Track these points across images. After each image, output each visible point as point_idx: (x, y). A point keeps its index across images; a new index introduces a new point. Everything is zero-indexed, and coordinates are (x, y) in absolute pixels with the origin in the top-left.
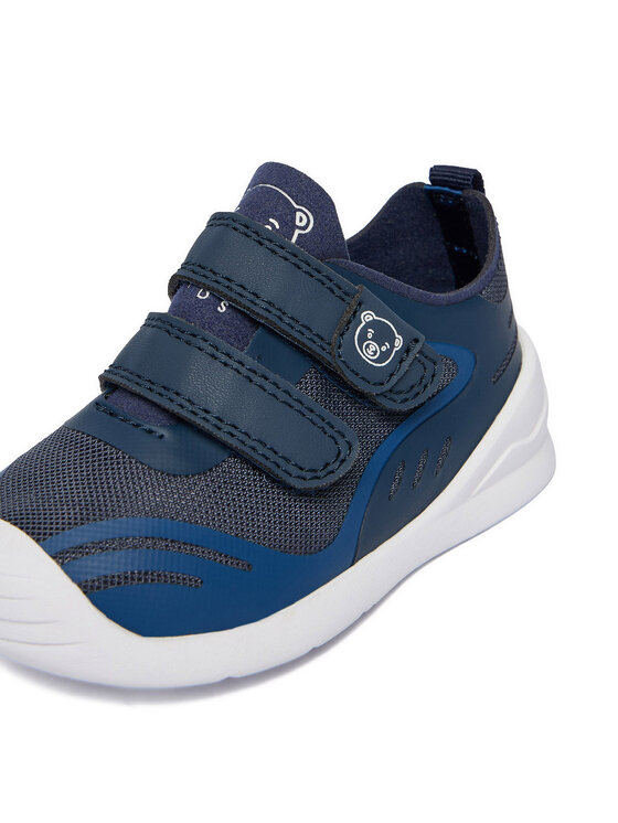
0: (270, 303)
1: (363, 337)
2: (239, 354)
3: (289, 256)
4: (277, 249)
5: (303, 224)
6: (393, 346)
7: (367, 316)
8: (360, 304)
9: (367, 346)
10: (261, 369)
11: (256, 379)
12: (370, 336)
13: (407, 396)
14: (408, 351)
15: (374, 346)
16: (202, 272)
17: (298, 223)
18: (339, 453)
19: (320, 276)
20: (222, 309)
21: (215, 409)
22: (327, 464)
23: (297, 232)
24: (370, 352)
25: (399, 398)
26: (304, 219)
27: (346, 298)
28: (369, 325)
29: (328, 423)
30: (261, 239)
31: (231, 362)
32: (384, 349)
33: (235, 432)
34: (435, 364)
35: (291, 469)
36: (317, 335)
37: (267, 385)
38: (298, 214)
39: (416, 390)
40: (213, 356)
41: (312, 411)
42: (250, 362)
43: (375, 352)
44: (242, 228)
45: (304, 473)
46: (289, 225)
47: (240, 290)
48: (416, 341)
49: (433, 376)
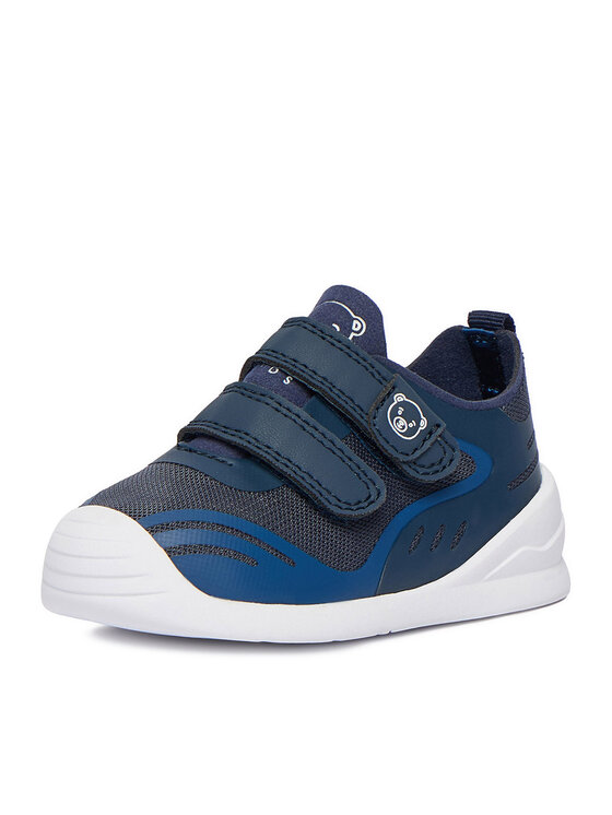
0: (324, 378)
1: (394, 414)
2: (297, 409)
3: (344, 348)
4: (335, 343)
5: (357, 329)
6: (418, 425)
7: (399, 398)
8: (394, 388)
9: (398, 421)
10: (313, 421)
11: (308, 428)
12: (400, 413)
13: (428, 470)
14: (431, 433)
15: (403, 422)
16: (275, 355)
17: (354, 328)
18: (370, 496)
19: (365, 364)
20: (287, 381)
21: (275, 446)
22: (360, 502)
23: (352, 335)
24: (399, 426)
25: (421, 470)
26: (359, 326)
27: (384, 382)
28: (399, 404)
29: (363, 472)
30: (324, 335)
31: (290, 414)
32: (411, 425)
33: (289, 464)
34: (454, 450)
35: (331, 499)
36: (358, 406)
37: (316, 434)
38: (355, 322)
39: (435, 468)
40: (277, 410)
41: (350, 460)
42: (305, 415)
43: (404, 427)
44: (311, 328)
45: (340, 504)
46: (347, 329)
47: (303, 368)
48: (438, 426)
49: (451, 460)
